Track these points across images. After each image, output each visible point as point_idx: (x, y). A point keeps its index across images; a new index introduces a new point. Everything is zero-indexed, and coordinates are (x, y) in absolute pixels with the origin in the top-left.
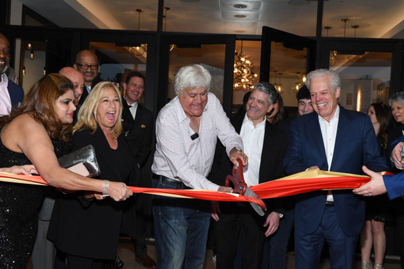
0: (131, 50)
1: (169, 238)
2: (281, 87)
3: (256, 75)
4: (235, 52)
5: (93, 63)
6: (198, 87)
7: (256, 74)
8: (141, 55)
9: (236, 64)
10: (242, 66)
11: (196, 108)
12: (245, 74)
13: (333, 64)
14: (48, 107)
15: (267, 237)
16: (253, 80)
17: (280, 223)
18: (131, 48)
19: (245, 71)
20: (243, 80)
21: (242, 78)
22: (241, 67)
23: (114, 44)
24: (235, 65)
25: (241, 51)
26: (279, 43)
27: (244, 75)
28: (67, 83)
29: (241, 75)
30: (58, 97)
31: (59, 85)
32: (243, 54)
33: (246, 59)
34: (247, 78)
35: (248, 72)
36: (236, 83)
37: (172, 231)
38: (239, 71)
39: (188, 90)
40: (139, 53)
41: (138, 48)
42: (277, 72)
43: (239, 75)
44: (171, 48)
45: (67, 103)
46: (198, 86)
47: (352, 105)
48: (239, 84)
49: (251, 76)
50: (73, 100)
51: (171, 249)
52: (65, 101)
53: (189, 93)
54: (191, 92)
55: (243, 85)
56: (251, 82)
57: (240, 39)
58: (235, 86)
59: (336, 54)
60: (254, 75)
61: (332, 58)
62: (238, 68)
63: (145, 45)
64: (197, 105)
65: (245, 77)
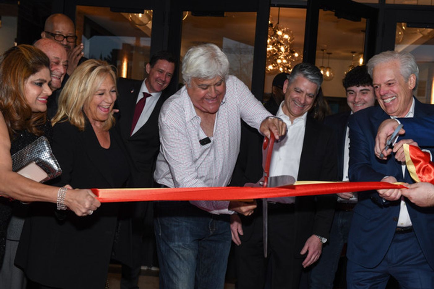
0: (131, 18)
1: (172, 266)
2: (329, 71)
3: (296, 55)
4: (270, 22)
5: (70, 33)
6: (211, 78)
7: (297, 53)
8: (145, 25)
9: (271, 39)
10: (278, 42)
11: (210, 102)
12: (282, 52)
13: (400, 41)
14: (14, 89)
15: (304, 268)
16: (292, 61)
17: (322, 251)
18: (132, 15)
19: (282, 49)
20: (279, 61)
21: (278, 58)
22: (276, 44)
23: (109, 9)
24: (269, 41)
25: (277, 22)
26: (329, 12)
27: (281, 54)
28: (41, 59)
29: (276, 54)
30: (28, 76)
31: (30, 61)
32: (280, 25)
33: (283, 32)
34: (285, 58)
35: (286, 50)
36: (270, 65)
37: (175, 257)
38: (274, 48)
39: (198, 80)
40: (141, 22)
41: (140, 15)
42: (325, 51)
43: (275, 53)
44: (185, 16)
45: (40, 84)
46: (211, 76)
47: (425, 97)
48: (274, 67)
49: (290, 55)
50: (48, 81)
51: (175, 279)
52: (38, 82)
53: (200, 84)
54: (201, 83)
55: (279, 68)
56: (290, 63)
57: (276, 5)
58: (268, 68)
59: (405, 28)
60: (293, 54)
61: (400, 33)
62: (273, 44)
63: (149, 11)
64: (210, 99)
65: (281, 57)
